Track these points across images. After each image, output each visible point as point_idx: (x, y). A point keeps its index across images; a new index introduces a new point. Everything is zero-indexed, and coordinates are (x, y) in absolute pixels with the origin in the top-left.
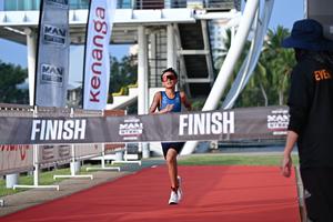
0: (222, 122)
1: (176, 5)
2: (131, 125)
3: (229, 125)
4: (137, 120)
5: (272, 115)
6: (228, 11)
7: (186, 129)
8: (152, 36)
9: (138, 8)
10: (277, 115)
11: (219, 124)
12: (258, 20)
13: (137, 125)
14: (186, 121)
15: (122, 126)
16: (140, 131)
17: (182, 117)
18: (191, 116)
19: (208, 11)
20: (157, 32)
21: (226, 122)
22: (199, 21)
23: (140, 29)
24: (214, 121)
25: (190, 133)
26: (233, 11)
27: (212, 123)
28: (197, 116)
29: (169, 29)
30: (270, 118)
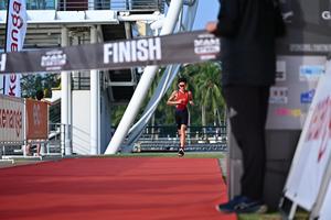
0: (148, 48)
1: (99, 7)
2: (54, 57)
3: (155, 51)
4: (60, 52)
5: (199, 39)
6: (152, 13)
7: (111, 57)
8: (76, 38)
9: (62, 10)
10: (204, 39)
11: (145, 51)
12: (181, 25)
13: (60, 57)
14: (111, 49)
15: (44, 58)
16: (64, 62)
17: (107, 46)
18: (115, 45)
19: (132, 13)
20: (80, 34)
21: (152, 48)
22: (122, 23)
23: (64, 31)
24: (140, 47)
25: (115, 60)
26: (157, 13)
27: (137, 50)
28: (122, 44)
29: (93, 31)
30: (197, 43)
